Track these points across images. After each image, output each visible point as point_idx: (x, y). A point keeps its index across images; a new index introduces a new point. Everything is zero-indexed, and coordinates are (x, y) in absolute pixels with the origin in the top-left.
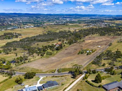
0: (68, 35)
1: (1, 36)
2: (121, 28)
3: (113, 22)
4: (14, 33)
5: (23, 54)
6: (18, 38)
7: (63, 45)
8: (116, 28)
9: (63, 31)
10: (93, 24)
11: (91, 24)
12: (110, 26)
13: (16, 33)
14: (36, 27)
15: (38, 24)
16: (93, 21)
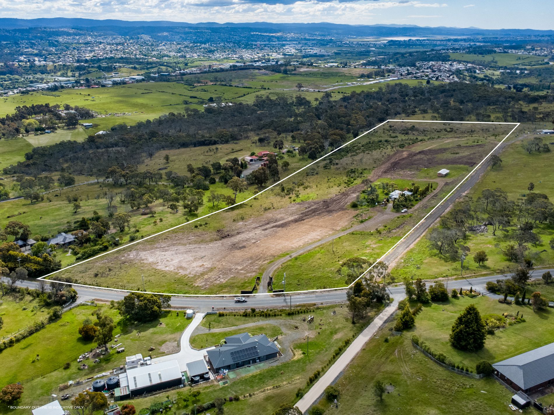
0: (296, 115)
1: (2, 121)
2: (525, 85)
3: (488, 58)
4: (57, 106)
5: (104, 201)
6: (80, 129)
7: (280, 163)
8: (503, 87)
9: (274, 98)
10: (404, 70)
11: (391, 67)
12: (475, 77)
13: (67, 107)
14: (154, 79)
15: (164, 68)
16: (403, 55)
